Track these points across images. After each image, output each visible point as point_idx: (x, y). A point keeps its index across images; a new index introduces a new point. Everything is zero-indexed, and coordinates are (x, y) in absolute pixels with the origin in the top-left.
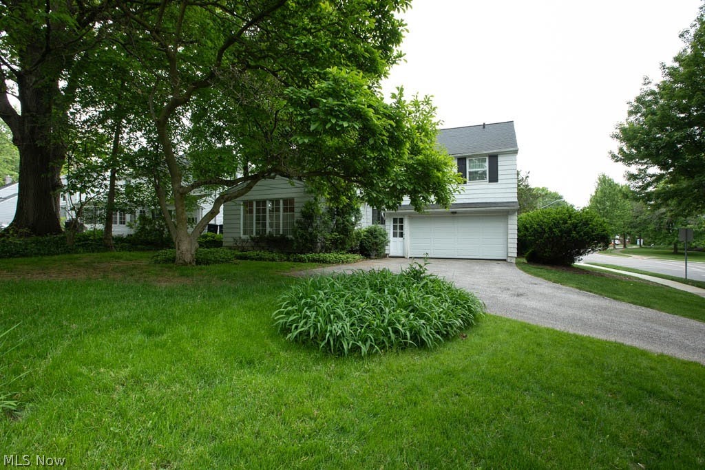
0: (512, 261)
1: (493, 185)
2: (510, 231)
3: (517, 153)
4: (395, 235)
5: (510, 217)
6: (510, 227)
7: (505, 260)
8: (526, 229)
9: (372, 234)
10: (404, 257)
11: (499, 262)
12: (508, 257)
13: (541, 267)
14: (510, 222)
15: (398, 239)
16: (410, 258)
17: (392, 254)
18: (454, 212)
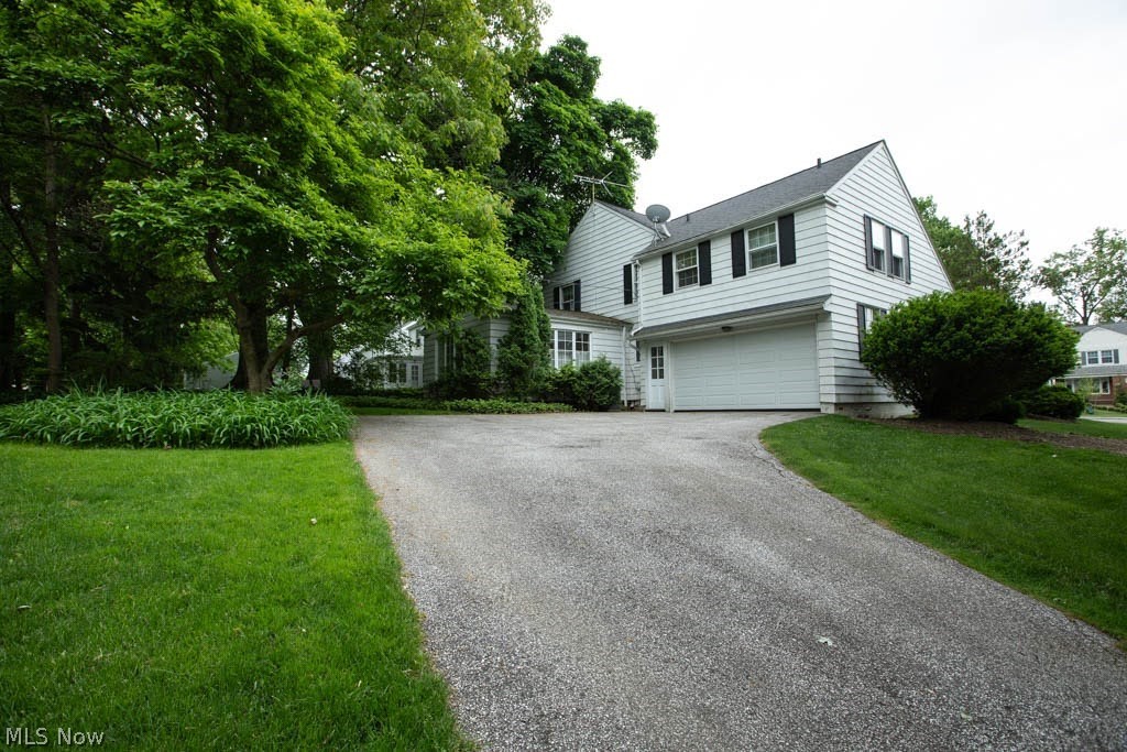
0: (829, 411)
1: (789, 270)
4: (654, 376)
5: (819, 327)
6: (819, 344)
7: (817, 410)
10: (663, 411)
11: (803, 414)
12: (822, 403)
14: (819, 336)
15: (659, 380)
16: (676, 411)
17: (651, 407)
18: (726, 328)
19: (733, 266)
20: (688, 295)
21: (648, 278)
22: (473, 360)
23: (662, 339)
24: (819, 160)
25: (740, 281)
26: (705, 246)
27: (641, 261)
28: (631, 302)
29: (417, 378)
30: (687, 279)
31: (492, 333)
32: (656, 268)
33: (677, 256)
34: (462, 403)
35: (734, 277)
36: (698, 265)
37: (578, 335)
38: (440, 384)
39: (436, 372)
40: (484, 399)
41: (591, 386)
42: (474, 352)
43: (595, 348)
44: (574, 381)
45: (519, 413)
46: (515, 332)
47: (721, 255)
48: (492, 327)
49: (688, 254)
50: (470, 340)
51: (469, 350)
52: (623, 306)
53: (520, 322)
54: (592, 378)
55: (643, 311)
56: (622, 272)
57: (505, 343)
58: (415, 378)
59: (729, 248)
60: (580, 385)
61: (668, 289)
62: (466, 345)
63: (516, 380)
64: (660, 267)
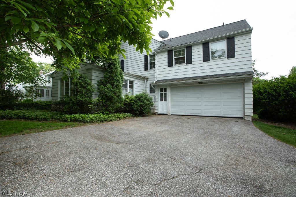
0: (249, 119)
1: (232, 60)
2: (246, 95)
3: (251, 33)
4: (162, 100)
5: (246, 84)
6: (246, 92)
7: (242, 118)
8: (260, 93)
9: (139, 99)
10: (167, 115)
11: (237, 119)
12: (245, 115)
13: (277, 125)
14: (246, 88)
15: (164, 102)
16: (171, 115)
17: (159, 113)
18: (201, 83)
19: (203, 57)
20: (180, 68)
21: (160, 60)
22: (84, 91)
23: (167, 85)
24: (223, 23)
25: (206, 64)
26: (189, 48)
27: (158, 53)
28: (148, 70)
29: (49, 95)
30: (180, 61)
31: (93, 78)
32: (165, 56)
33: (175, 52)
34: (77, 116)
35: (204, 62)
36: (185, 56)
37: (130, 81)
38: (62, 103)
39: (59, 96)
40: (90, 113)
41: (141, 105)
42: (85, 87)
43: (136, 87)
44: (133, 103)
45: (111, 121)
46: (109, 78)
47: (197, 53)
48: (94, 74)
49: (180, 51)
50: (82, 80)
51: (82, 86)
52: (144, 71)
53: (111, 73)
54: (142, 102)
55: (158, 73)
56: (144, 58)
57: (101, 83)
58: (48, 95)
59: (202, 49)
60: (136, 105)
61: (170, 64)
62: (80, 83)
63: (109, 103)
64: (167, 56)
